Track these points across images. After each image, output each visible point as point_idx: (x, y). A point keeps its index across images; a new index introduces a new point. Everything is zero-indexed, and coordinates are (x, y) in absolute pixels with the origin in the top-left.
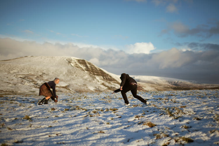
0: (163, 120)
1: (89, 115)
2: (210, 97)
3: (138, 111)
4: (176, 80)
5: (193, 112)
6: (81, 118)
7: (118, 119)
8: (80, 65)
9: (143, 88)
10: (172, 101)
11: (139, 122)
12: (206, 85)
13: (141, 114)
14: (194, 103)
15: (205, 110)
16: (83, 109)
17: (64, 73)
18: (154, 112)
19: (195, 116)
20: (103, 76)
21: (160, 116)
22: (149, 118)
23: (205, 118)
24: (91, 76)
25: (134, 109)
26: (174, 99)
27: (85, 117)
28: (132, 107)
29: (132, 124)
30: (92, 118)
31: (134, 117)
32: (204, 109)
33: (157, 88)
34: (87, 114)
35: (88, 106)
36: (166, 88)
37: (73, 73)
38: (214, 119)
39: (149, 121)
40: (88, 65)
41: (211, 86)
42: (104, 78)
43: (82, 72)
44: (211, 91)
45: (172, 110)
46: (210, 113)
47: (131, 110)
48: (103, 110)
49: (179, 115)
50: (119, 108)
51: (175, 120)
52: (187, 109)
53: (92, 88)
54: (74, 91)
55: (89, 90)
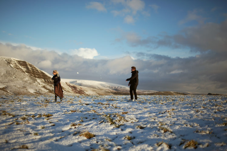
0: (104, 129)
1: (15, 122)
2: (150, 103)
3: (76, 118)
4: (116, 86)
5: (136, 119)
6: (3, 126)
7: (50, 128)
8: (20, 66)
9: (85, 92)
10: (113, 107)
11: (75, 133)
12: (143, 91)
13: (79, 121)
14: (135, 108)
15: (147, 117)
16: (10, 115)
17: (2, 74)
18: (93, 119)
19: (138, 124)
20: (45, 79)
21: (100, 124)
22: (87, 126)
23: (149, 126)
24: (31, 78)
25: (71, 115)
26: (115, 104)
27: (10, 125)
28: (70, 112)
29: (67, 135)
30: (18, 126)
31: (70, 125)
32: (146, 115)
33: (98, 92)
34: (13, 121)
35: (18, 111)
36: (107, 93)
37: (12, 75)
38: (158, 128)
39: (86, 131)
40: (29, 67)
41: (148, 91)
42: (45, 81)
43: (22, 74)
44: (149, 96)
45: (114, 117)
46: (153, 120)
47: (68, 116)
48: (35, 117)
49: (121, 122)
50: (54, 113)
51: (117, 129)
52: (129, 116)
53: (32, 91)
54: (12, 93)
55: (29, 92)
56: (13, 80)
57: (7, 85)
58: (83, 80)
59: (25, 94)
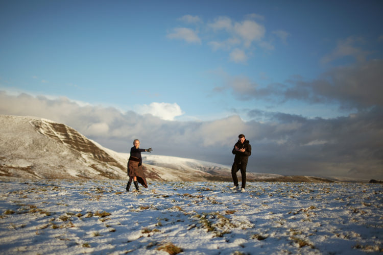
0: (196, 240)
1: (50, 225)
2: (271, 196)
3: (149, 219)
4: (212, 165)
5: (249, 222)
6: (33, 231)
7: (108, 235)
8: (55, 133)
9: (160, 175)
10: (210, 201)
11: (150, 244)
12: (258, 175)
13: (154, 225)
14: (247, 205)
15: (269, 220)
16: (42, 212)
17: (27, 145)
18: (178, 221)
19: (254, 231)
20: (94, 154)
21: (189, 230)
22: (169, 233)
23: (272, 235)
24: (73, 152)
25: (141, 214)
26: (213, 196)
27: (43, 229)
28: (139, 209)
29: (136, 248)
30: (56, 231)
31: (140, 231)
32: (267, 217)
33: (181, 176)
34: (47, 222)
35: (55, 206)
36: (196, 178)
37: (41, 146)
38: (290, 239)
39: (168, 241)
40: (70, 134)
41: (266, 176)
42: (95, 157)
43: (58, 145)
44: (269, 184)
45: (212, 218)
46: (279, 225)
47: (136, 217)
48: (82, 216)
49: (225, 228)
50: (114, 210)
51: (219, 240)
52: (238, 217)
53: (73, 173)
54: (41, 176)
55: (69, 175)
56: (43, 154)
57: (33, 163)
58: (156, 156)
59: (62, 178)
